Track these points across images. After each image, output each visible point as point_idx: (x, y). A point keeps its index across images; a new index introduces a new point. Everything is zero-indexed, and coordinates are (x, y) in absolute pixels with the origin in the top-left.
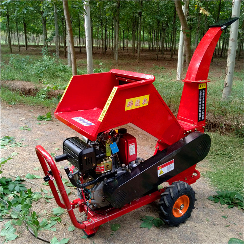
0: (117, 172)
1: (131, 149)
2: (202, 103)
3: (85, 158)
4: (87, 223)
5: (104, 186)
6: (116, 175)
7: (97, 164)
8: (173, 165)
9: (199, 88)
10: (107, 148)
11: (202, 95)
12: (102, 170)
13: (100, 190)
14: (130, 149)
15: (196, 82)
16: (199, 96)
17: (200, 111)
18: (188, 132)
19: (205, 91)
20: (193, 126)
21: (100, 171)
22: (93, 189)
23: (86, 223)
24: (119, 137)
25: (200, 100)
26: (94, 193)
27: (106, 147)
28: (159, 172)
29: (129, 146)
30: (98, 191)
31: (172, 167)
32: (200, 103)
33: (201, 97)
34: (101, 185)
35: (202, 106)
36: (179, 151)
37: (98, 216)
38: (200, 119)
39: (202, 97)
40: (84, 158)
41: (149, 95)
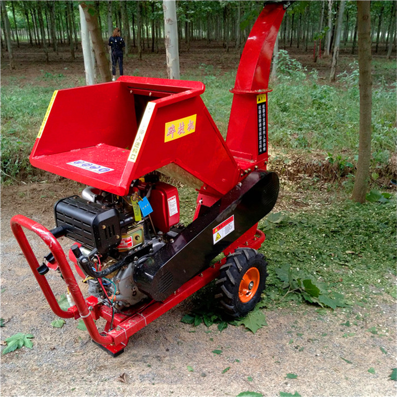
0: (152, 245)
1: (171, 205)
2: (262, 125)
3: (104, 227)
4: (115, 334)
5: (134, 270)
6: (151, 249)
7: (122, 236)
8: (232, 223)
9: (258, 102)
10: (134, 209)
11: (262, 113)
12: (129, 244)
13: (128, 278)
14: (169, 206)
15: (253, 92)
16: (258, 115)
17: (260, 138)
18: (246, 171)
19: (265, 106)
20: (251, 162)
21: (126, 247)
22: (117, 277)
23: (113, 333)
24: (150, 189)
25: (260, 121)
26: (120, 283)
27: (132, 206)
28: (215, 236)
29: (168, 202)
30: (125, 281)
31: (232, 227)
32: (260, 125)
33: (260, 117)
34: (129, 270)
35: (262, 131)
36: (240, 201)
37: (129, 320)
38: (261, 151)
39: (262, 116)
40: (102, 227)
41: (196, 115)
